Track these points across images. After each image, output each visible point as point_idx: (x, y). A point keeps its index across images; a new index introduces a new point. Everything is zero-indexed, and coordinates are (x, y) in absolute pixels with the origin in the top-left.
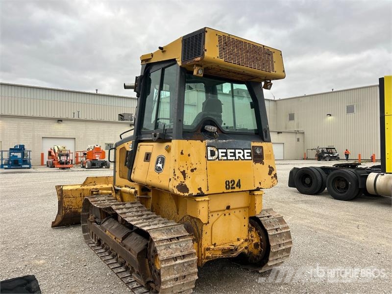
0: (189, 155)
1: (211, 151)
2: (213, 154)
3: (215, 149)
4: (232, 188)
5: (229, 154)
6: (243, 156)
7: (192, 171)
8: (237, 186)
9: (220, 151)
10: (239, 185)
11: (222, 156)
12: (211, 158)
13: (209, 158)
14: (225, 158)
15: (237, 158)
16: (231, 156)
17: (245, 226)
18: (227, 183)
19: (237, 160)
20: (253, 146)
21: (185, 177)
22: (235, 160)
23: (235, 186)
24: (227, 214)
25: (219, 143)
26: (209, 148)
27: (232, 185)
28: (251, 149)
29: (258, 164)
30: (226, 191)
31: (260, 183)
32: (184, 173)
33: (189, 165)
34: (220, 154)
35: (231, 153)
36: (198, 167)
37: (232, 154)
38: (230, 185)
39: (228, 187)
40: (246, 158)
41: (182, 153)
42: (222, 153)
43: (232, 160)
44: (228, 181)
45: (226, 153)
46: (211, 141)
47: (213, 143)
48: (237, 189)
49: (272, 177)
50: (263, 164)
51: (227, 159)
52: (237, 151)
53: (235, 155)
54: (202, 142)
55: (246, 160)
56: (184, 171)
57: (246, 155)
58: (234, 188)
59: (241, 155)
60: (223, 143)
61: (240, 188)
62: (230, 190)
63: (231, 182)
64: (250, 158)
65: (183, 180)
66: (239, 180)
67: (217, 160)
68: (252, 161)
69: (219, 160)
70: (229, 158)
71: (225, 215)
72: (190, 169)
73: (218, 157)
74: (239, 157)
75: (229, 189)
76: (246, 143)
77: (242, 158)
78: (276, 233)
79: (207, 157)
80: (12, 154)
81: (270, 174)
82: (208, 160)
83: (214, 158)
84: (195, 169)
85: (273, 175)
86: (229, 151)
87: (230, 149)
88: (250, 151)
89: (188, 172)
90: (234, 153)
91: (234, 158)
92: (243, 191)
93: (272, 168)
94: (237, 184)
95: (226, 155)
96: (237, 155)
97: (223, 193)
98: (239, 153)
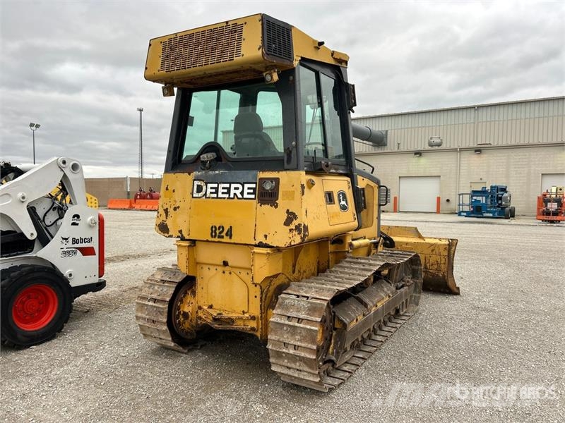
0: (174, 191)
1: (198, 186)
2: (200, 189)
3: (202, 184)
4: (219, 237)
5: (221, 190)
6: (242, 193)
7: (175, 209)
8: (227, 234)
9: (209, 186)
10: (230, 234)
11: (211, 193)
12: (197, 196)
13: (194, 196)
14: (215, 195)
15: (232, 196)
16: (223, 193)
17: (256, 297)
18: (214, 229)
19: (232, 198)
20: (261, 179)
21: (167, 216)
22: (229, 198)
23: (224, 234)
24: (227, 273)
25: (210, 175)
26: (196, 183)
27: (220, 233)
28: (256, 183)
29: (267, 208)
30: (210, 239)
31: (266, 236)
32: (166, 211)
33: (172, 203)
34: (209, 190)
35: (223, 188)
36: (181, 205)
37: (226, 191)
38: (218, 232)
39: (214, 234)
40: (246, 196)
41: (167, 189)
42: (211, 188)
43: (224, 198)
44: (215, 227)
45: (217, 189)
46: (200, 173)
47: (201, 176)
48: (226, 239)
49: (291, 230)
50: (276, 207)
51: (217, 198)
52: (233, 186)
53: (229, 192)
54: (190, 174)
55: (245, 199)
56: (167, 209)
57: (246, 191)
58: (222, 237)
59: (238, 192)
60: (215, 175)
61: (231, 238)
62: (217, 239)
63: (219, 229)
64: (253, 196)
65: (165, 219)
66: (231, 227)
67: (204, 197)
68: (256, 201)
69: (206, 197)
70: (220, 195)
71: (224, 272)
72: (173, 207)
73: (205, 194)
74: (235, 194)
75: (215, 237)
76: (249, 174)
77: (240, 196)
78: (287, 322)
79: (192, 193)
80: (474, 198)
81: (287, 223)
82: (193, 197)
83: (200, 194)
84: (179, 207)
85: (293, 226)
86: (221, 186)
87: (223, 183)
88: (253, 186)
89: (171, 210)
90: (229, 189)
91: (227, 196)
92: (235, 244)
93: (293, 214)
94: (228, 231)
95: (217, 192)
96: (233, 191)
97: (207, 241)
98: (236, 189)
